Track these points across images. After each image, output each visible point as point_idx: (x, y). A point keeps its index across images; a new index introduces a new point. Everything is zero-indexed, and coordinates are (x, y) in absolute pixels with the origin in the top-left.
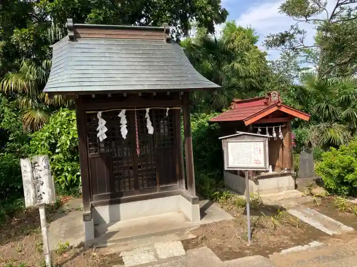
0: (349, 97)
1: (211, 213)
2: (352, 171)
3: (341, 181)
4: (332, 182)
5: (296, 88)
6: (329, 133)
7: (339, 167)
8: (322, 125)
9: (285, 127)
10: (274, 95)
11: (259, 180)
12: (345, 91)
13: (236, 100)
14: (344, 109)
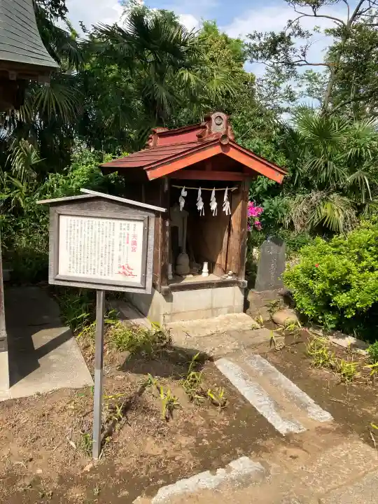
0: (361, 152)
1: (52, 362)
2: (347, 287)
3: (325, 303)
4: (309, 304)
5: (282, 129)
6: (323, 210)
7: (324, 279)
8: (315, 196)
9: (237, 192)
10: (218, 122)
11: (173, 293)
12: (358, 141)
13: (159, 130)
14: (352, 171)
